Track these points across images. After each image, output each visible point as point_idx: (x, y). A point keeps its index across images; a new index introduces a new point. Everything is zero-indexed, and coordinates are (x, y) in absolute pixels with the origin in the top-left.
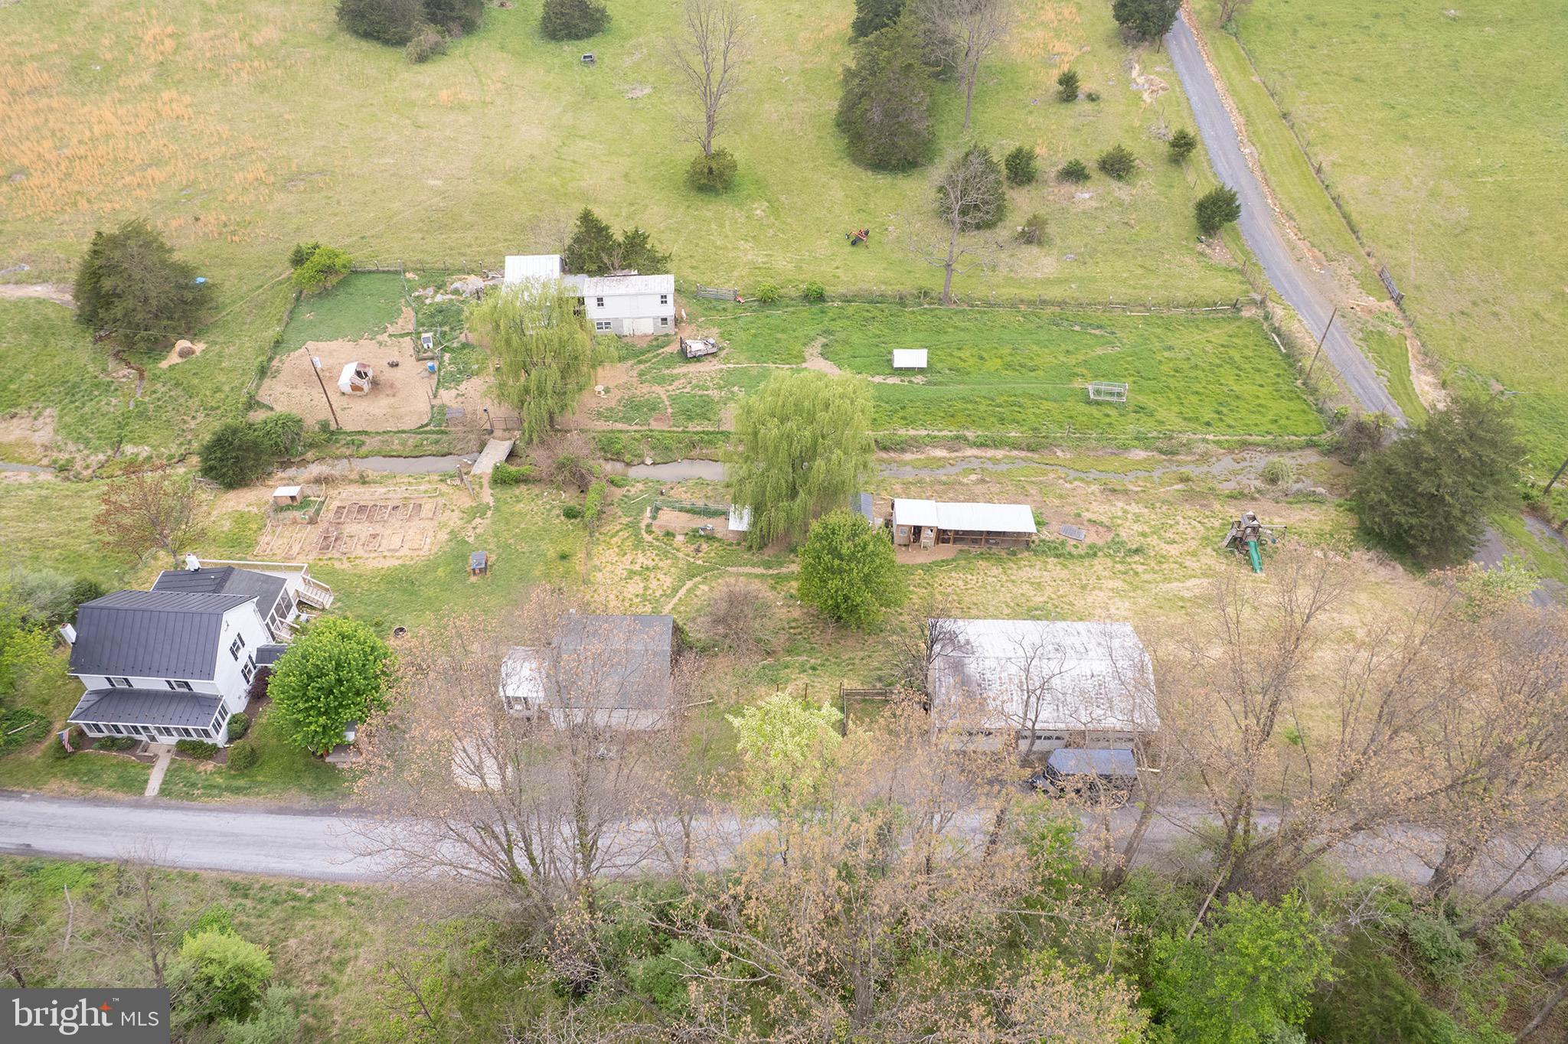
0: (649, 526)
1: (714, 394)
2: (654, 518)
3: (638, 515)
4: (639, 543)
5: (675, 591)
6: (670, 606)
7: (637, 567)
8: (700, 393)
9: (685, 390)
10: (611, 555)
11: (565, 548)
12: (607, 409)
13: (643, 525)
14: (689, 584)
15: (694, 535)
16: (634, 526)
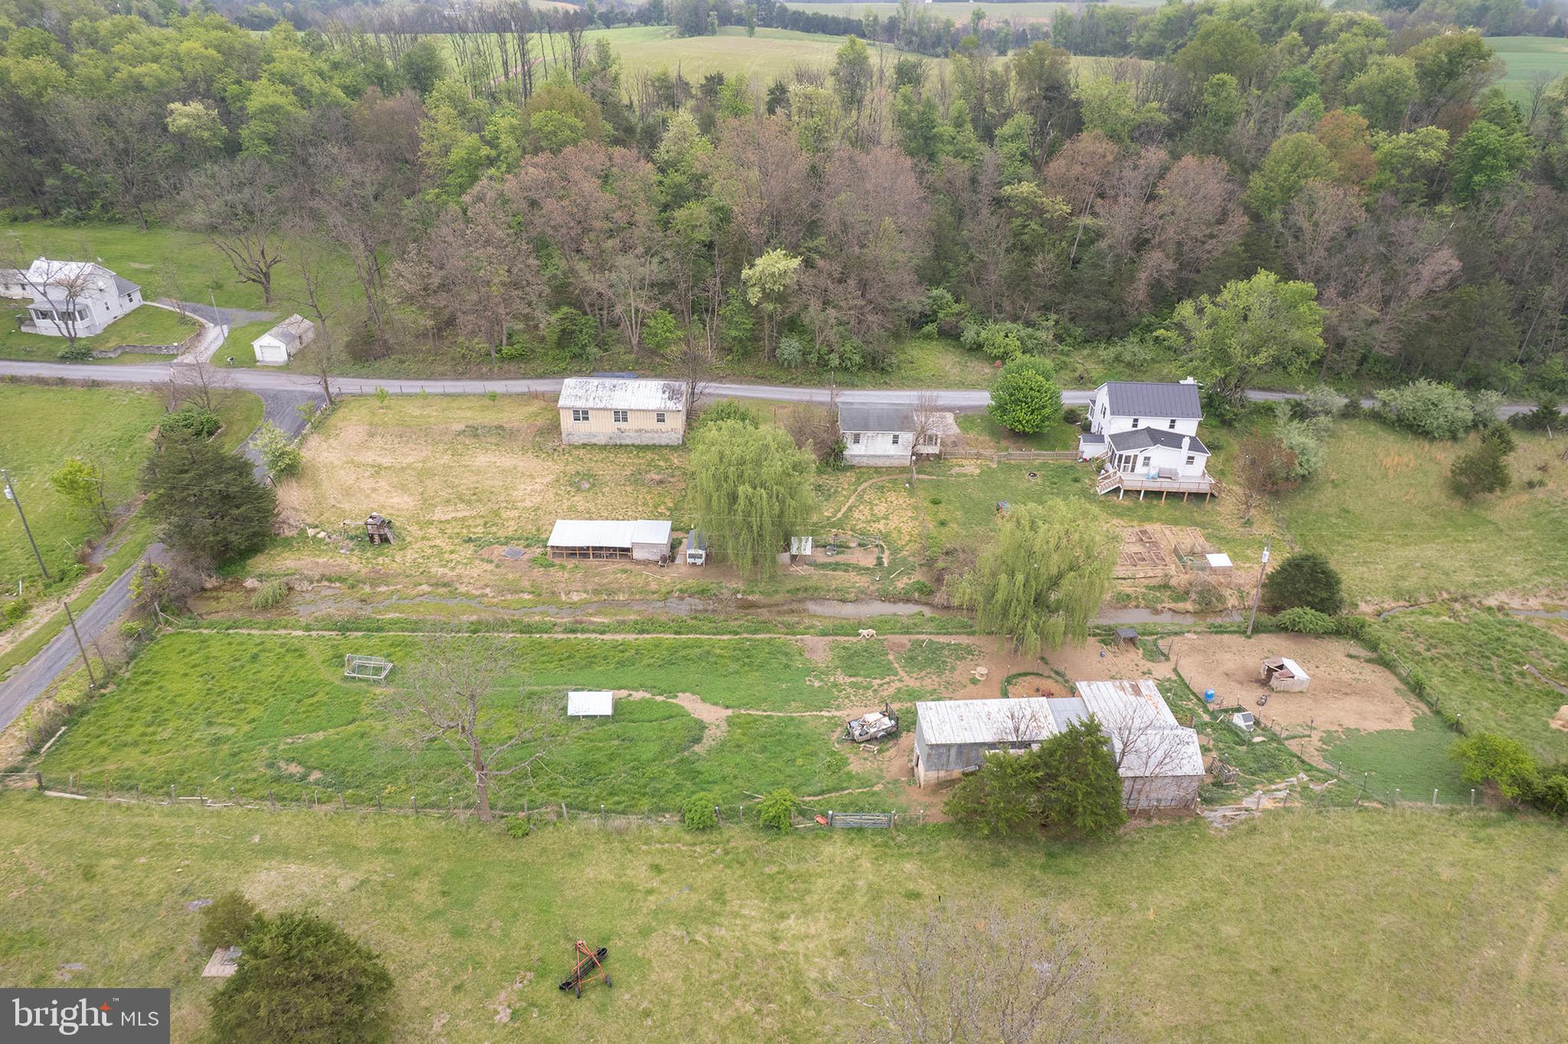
0: (883, 552)
1: (842, 678)
2: (879, 559)
3: (894, 559)
4: (886, 537)
5: (850, 509)
6: (851, 501)
7: (883, 522)
8: (860, 679)
9: (878, 681)
10: (906, 528)
11: (944, 530)
12: (965, 658)
13: (887, 552)
14: (839, 515)
15: (842, 547)
16: (895, 552)
